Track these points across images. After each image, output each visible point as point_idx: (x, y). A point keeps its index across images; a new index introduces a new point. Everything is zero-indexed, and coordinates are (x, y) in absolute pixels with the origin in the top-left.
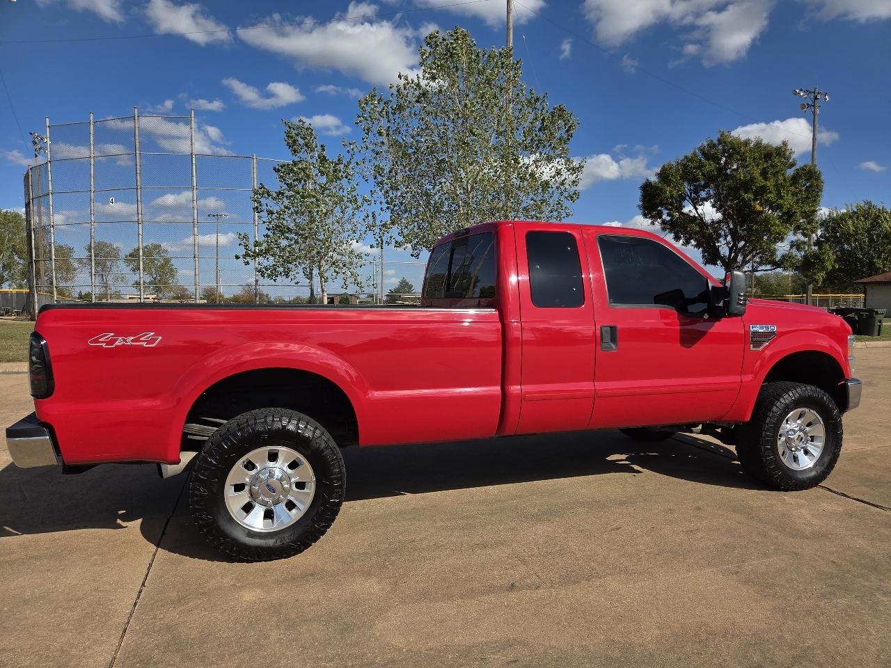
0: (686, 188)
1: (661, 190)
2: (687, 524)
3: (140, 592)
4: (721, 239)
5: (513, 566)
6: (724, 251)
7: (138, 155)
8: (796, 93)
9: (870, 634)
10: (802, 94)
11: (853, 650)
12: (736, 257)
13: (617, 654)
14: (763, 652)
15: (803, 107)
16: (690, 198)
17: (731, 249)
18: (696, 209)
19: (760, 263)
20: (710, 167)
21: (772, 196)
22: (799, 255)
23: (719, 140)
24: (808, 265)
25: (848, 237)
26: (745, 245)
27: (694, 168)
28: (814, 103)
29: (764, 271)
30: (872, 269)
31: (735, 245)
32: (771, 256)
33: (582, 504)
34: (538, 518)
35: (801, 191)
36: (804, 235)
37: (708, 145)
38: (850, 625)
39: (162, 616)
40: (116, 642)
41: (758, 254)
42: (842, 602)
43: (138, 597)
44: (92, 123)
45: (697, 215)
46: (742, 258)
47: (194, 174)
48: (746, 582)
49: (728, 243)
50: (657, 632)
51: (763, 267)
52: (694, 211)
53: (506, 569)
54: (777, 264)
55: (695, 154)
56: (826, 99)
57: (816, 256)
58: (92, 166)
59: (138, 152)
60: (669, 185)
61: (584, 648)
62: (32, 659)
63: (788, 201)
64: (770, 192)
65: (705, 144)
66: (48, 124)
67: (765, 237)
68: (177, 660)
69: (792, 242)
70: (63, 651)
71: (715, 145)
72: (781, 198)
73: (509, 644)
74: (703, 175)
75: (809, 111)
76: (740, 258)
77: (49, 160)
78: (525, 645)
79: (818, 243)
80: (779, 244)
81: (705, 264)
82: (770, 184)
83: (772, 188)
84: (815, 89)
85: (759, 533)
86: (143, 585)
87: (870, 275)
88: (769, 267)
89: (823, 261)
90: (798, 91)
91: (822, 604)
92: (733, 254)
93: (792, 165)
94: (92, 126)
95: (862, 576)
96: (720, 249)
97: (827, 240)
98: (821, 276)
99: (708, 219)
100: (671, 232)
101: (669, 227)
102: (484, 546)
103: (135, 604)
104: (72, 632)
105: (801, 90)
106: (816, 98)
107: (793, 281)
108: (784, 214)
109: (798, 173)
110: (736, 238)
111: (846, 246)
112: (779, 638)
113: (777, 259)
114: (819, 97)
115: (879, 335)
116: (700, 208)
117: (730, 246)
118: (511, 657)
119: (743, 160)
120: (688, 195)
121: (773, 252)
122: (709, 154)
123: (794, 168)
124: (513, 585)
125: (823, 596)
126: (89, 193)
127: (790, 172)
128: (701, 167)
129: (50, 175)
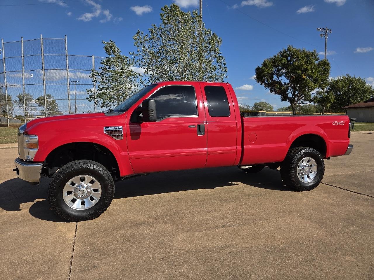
0: (274, 70)
1: (264, 70)
2: (288, 202)
3: (76, 232)
4: (289, 91)
5: (223, 219)
6: (290, 95)
7: (43, 55)
8: (318, 30)
9: (364, 239)
10: (321, 30)
11: (358, 245)
12: (295, 98)
13: (269, 249)
14: (325, 247)
15: (321, 35)
16: (276, 73)
17: (293, 95)
18: (278, 78)
19: (305, 100)
20: (284, 60)
21: (310, 72)
22: (320, 97)
23: (288, 49)
24: (323, 101)
25: (339, 90)
26: (298, 93)
27: (278, 61)
28: (326, 34)
29: (306, 103)
30: (349, 102)
31: (294, 93)
32: (309, 97)
33: (245, 195)
34: (229, 201)
35: (321, 70)
36: (322, 89)
37: (283, 51)
38: (356, 237)
39: (87, 240)
40: (71, 250)
41: (304, 96)
42: (352, 228)
43: (76, 233)
44: (22, 41)
45: (279, 81)
46: (297, 98)
47: (68, 64)
48: (314, 222)
49: (291, 92)
50: (283, 241)
51: (306, 102)
52: (277, 79)
53: (220, 220)
54: (311, 101)
55: (278, 55)
56: (330, 32)
57: (327, 97)
58: (23, 60)
59: (43, 54)
60: (267, 68)
61: (257, 247)
62: (39, 257)
63: (316, 74)
64: (309, 71)
65: (282, 51)
66: (3, 42)
67: (307, 90)
68: (98, 256)
69: (317, 92)
70: (51, 254)
71: (286, 51)
72: (313, 73)
73: (227, 246)
74: (281, 63)
75: (324, 37)
76: (296, 98)
77: (4, 58)
78: (233, 246)
79: (327, 92)
80: (312, 92)
81: (282, 101)
82: (309, 67)
83: (309, 69)
84: (326, 28)
85: (316, 205)
86: (76, 229)
87: (348, 105)
88: (308, 102)
89: (329, 99)
90: (319, 29)
91: (345, 229)
92: (294, 97)
93: (318, 59)
94: (22, 43)
95: (358, 219)
96: (288, 94)
97: (331, 90)
98: (329, 105)
99: (283, 82)
100: (268, 87)
101: (267, 85)
102: (210, 211)
103: (75, 236)
104: (52, 247)
105: (320, 28)
106: (326, 32)
107: (316, 108)
108: (314, 80)
109: (320, 63)
110: (295, 90)
111: (338, 93)
112: (330, 242)
113: (311, 99)
114: (327, 31)
115: (353, 129)
116: (280, 78)
117: (292, 93)
118: (229, 251)
119: (298, 58)
120: (275, 72)
121: (310, 96)
122: (284, 55)
123: (318, 61)
124: (224, 225)
125: (344, 227)
126: (22, 72)
127: (317, 63)
128: (280, 60)
129: (4, 64)
